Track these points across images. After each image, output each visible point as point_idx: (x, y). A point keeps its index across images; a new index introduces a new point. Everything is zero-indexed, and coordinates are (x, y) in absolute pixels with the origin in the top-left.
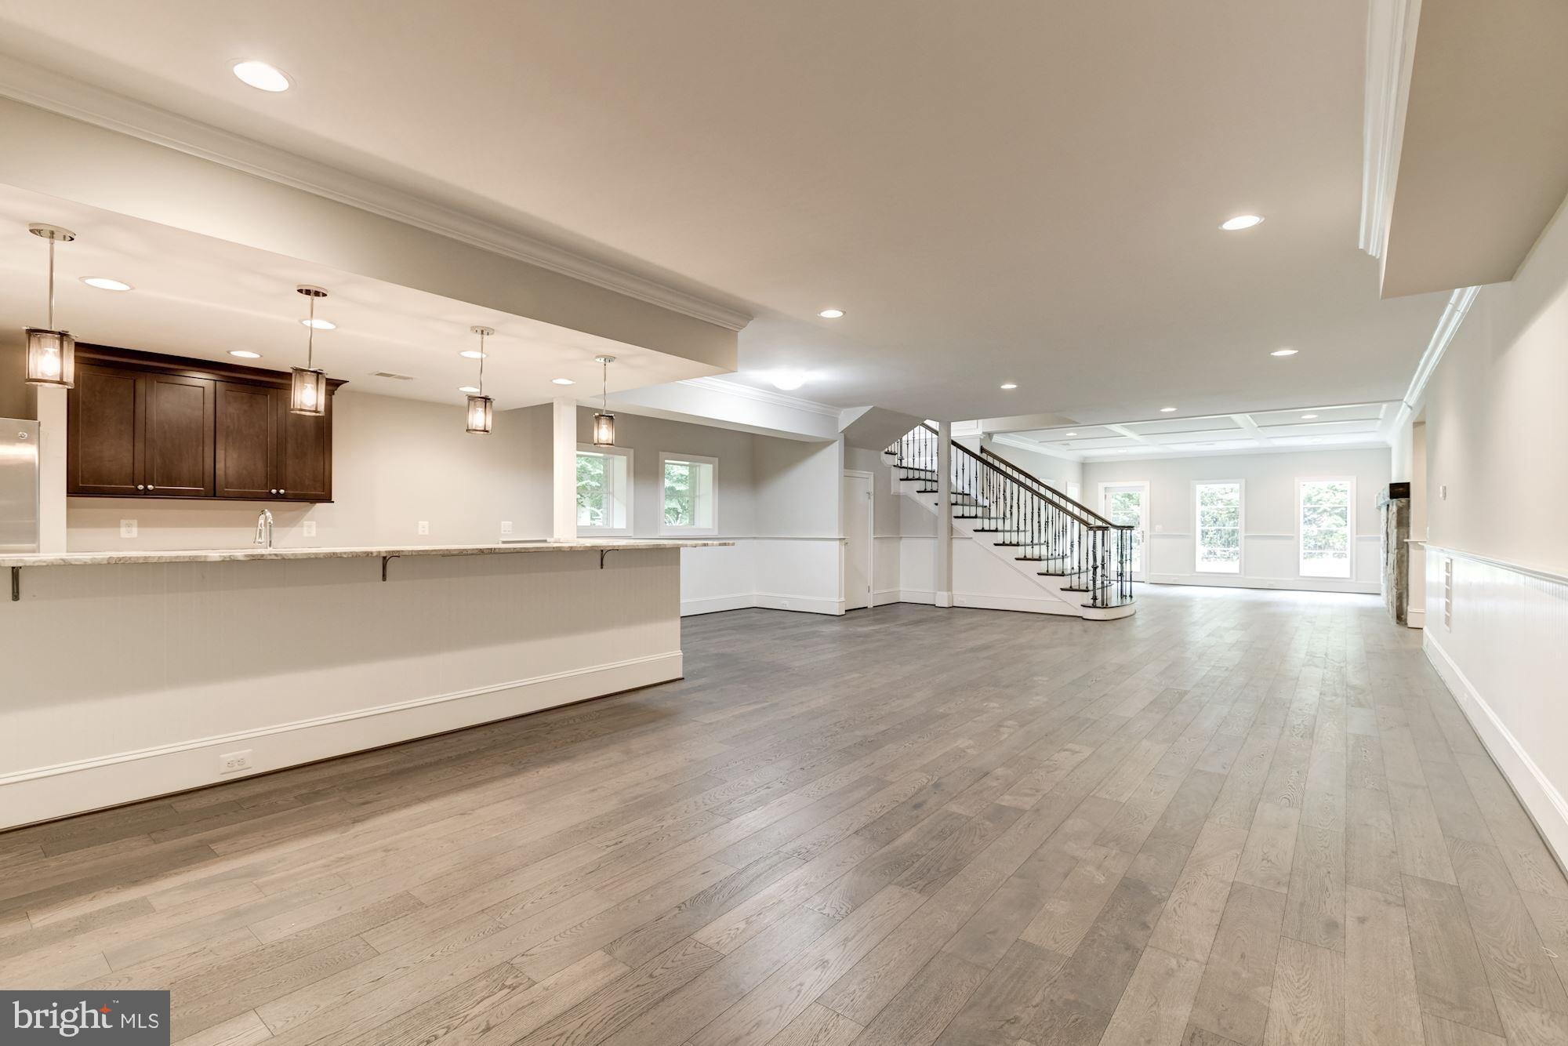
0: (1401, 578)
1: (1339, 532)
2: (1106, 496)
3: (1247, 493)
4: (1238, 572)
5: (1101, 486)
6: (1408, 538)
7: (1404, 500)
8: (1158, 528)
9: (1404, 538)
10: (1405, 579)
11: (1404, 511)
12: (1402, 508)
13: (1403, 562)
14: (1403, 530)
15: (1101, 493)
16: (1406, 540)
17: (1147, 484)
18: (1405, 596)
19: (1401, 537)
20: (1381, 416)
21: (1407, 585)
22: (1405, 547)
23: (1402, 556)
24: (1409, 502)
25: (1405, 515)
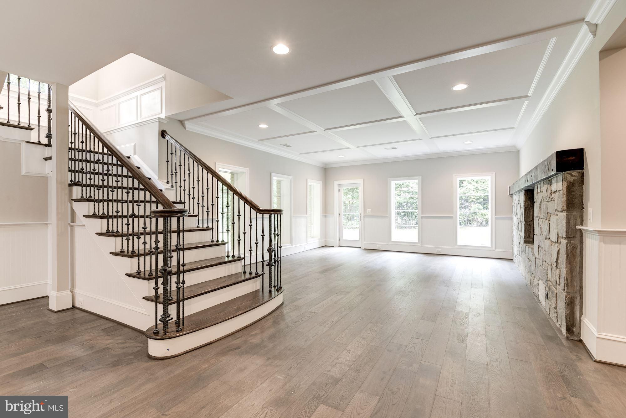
0: (572, 277)
1: (480, 212)
2: (339, 190)
3: (423, 186)
4: (417, 241)
5: (336, 183)
6: (582, 224)
7: (575, 173)
8: (369, 211)
9: (576, 225)
10: (578, 278)
11: (577, 187)
12: (573, 184)
13: (574, 256)
14: (576, 213)
15: (336, 188)
16: (578, 227)
17: (361, 181)
18: (577, 301)
19: (572, 222)
20: (530, 94)
21: (581, 287)
22: (578, 233)
23: (574, 248)
24: (582, 175)
25: (577, 193)
